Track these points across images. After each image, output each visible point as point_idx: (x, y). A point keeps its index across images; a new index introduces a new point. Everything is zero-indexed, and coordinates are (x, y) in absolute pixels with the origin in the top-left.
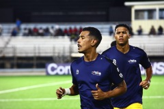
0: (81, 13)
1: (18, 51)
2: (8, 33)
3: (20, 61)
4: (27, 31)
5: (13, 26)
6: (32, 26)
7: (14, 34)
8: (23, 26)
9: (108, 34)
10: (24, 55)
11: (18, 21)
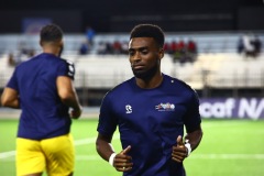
0: (190, 17)
1: (89, 78)
2: (74, 49)
3: (92, 96)
4: (103, 48)
5: (81, 39)
6: (111, 39)
7: (84, 51)
8: (98, 39)
9: (235, 50)
10: (98, 85)
11: (90, 31)
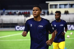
0: (28, 6)
1: (4, 21)
4: (7, 13)
10: (6, 22)
